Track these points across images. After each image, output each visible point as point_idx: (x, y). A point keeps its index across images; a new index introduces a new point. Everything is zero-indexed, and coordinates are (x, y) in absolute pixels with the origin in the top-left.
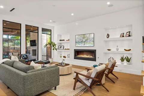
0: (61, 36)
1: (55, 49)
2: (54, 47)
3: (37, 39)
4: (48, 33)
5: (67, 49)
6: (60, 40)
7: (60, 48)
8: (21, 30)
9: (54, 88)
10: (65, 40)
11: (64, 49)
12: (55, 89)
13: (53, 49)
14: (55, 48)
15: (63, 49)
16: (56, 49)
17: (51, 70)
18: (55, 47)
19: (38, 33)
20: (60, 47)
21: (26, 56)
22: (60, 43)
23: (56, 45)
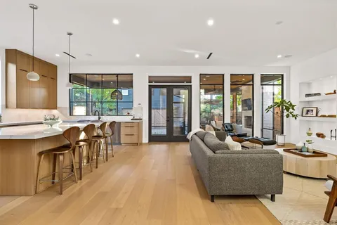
0: (309, 84)
1: (291, 115)
2: (288, 111)
3: (251, 97)
4: (276, 83)
5: (329, 116)
6: (308, 95)
7: (307, 113)
8: (223, 85)
9: (270, 195)
10: (323, 94)
11: (320, 114)
12: (273, 199)
13: (288, 116)
14: (291, 113)
15: (317, 116)
16: (293, 116)
17: (261, 159)
18: (291, 110)
19: (253, 85)
20: (308, 111)
21: (231, 126)
22: (309, 102)
23: (295, 108)
